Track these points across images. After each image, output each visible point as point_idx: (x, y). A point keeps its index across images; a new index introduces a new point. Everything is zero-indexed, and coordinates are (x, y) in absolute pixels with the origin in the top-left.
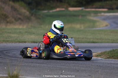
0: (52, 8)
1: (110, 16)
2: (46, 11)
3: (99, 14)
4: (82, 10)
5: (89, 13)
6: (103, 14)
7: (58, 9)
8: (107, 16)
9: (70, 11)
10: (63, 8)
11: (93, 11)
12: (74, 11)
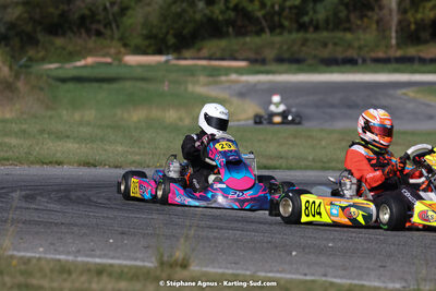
0: (72, 56)
1: (259, 82)
2: (53, 66)
3: (223, 78)
4: (167, 62)
5: (191, 71)
6: (234, 77)
7: (90, 60)
8: (247, 82)
9: (127, 66)
10: (104, 56)
11: (204, 68)
12: (141, 66)
